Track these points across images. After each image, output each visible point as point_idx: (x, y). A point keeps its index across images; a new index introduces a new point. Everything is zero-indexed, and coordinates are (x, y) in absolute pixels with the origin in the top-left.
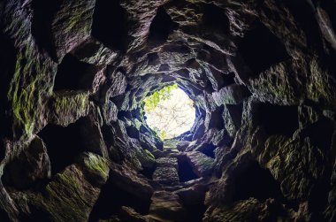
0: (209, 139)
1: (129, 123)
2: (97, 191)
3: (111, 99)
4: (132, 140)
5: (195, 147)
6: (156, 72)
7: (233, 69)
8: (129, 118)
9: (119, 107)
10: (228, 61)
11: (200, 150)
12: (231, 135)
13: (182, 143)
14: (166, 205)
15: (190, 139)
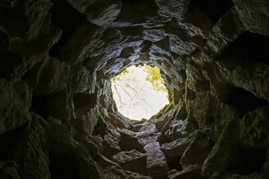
0: (110, 132)
1: (137, 51)
2: (83, 10)
3: (168, 37)
4: (120, 51)
5: (103, 114)
6: (187, 85)
7: (185, 170)
8: (142, 51)
9: (156, 43)
10: (195, 166)
11: (100, 119)
12: (115, 157)
13: (107, 100)
14: (57, 76)
15: (110, 110)
